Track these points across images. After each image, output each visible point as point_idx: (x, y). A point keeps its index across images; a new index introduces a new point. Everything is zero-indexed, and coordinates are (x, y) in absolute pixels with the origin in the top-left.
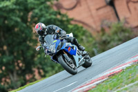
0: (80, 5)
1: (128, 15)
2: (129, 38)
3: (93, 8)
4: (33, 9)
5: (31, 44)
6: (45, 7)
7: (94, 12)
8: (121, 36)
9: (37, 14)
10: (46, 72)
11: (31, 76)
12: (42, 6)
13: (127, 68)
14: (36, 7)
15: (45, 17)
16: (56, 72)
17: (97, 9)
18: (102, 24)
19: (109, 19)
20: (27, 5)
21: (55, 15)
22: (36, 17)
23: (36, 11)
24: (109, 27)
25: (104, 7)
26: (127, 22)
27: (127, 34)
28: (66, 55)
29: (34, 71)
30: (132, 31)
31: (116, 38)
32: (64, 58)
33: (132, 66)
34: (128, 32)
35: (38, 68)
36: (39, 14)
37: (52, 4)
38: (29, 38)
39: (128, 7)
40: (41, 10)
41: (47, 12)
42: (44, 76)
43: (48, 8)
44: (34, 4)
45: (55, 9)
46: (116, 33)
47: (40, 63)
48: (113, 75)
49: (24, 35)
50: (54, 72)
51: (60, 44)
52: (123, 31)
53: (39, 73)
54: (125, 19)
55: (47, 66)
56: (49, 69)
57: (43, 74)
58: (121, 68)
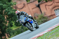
0: (25, 7)
1: (46, 11)
2: (46, 21)
3: (31, 8)
4: (5, 9)
5: (4, 24)
6: (10, 8)
7: (31, 10)
8: (43, 20)
9: (7, 11)
10: (11, 35)
11: (4, 37)
12: (9, 8)
13: (46, 34)
14: (6, 8)
15: (10, 12)
16: (15, 36)
17: (32, 9)
18: (34, 15)
19: (38, 13)
20: (3, 7)
21: (14, 11)
22: (6, 12)
23: (6, 9)
24: (38, 16)
25: (36, 8)
26: (45, 14)
27: (45, 19)
28: (29, 23)
29: (6, 35)
30: (47, 18)
31: (41, 21)
32: (28, 24)
33: (48, 33)
34: (46, 18)
35: (7, 34)
36: (8, 11)
37: (13, 6)
38: (3, 21)
39: (46, 8)
40: (8, 9)
41: (11, 10)
42: (10, 37)
43: (12, 8)
44: (6, 7)
45: (14, 9)
46: (40, 19)
47: (8, 32)
48: (39, 37)
49: (1, 20)
50: (14, 35)
51: (26, 19)
52: (44, 18)
53: (8, 36)
54: (44, 13)
55: (11, 33)
56: (12, 34)
57: (9, 36)
58: (43, 34)
